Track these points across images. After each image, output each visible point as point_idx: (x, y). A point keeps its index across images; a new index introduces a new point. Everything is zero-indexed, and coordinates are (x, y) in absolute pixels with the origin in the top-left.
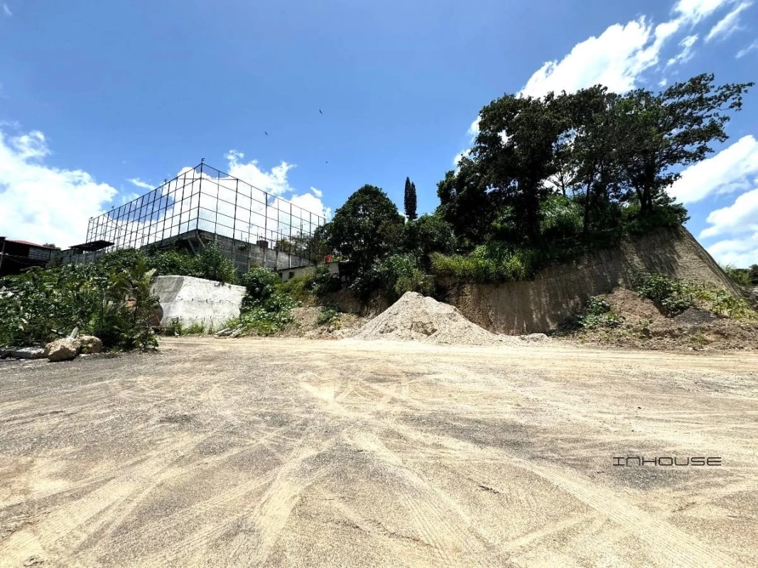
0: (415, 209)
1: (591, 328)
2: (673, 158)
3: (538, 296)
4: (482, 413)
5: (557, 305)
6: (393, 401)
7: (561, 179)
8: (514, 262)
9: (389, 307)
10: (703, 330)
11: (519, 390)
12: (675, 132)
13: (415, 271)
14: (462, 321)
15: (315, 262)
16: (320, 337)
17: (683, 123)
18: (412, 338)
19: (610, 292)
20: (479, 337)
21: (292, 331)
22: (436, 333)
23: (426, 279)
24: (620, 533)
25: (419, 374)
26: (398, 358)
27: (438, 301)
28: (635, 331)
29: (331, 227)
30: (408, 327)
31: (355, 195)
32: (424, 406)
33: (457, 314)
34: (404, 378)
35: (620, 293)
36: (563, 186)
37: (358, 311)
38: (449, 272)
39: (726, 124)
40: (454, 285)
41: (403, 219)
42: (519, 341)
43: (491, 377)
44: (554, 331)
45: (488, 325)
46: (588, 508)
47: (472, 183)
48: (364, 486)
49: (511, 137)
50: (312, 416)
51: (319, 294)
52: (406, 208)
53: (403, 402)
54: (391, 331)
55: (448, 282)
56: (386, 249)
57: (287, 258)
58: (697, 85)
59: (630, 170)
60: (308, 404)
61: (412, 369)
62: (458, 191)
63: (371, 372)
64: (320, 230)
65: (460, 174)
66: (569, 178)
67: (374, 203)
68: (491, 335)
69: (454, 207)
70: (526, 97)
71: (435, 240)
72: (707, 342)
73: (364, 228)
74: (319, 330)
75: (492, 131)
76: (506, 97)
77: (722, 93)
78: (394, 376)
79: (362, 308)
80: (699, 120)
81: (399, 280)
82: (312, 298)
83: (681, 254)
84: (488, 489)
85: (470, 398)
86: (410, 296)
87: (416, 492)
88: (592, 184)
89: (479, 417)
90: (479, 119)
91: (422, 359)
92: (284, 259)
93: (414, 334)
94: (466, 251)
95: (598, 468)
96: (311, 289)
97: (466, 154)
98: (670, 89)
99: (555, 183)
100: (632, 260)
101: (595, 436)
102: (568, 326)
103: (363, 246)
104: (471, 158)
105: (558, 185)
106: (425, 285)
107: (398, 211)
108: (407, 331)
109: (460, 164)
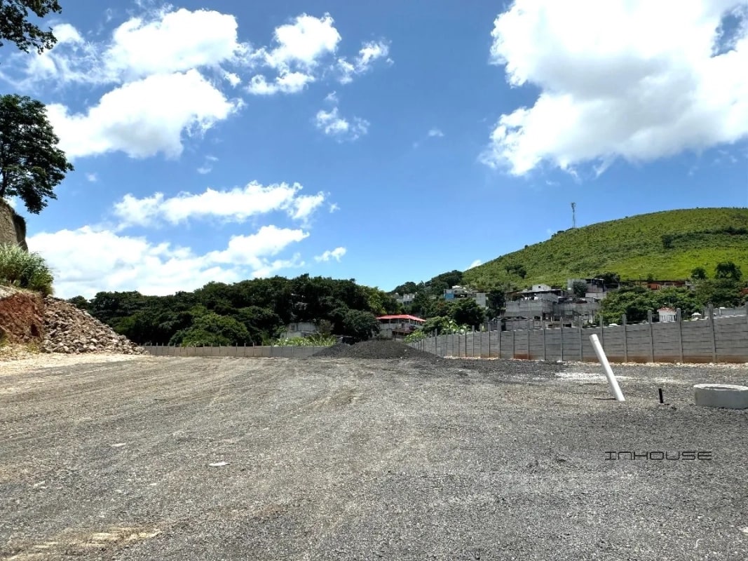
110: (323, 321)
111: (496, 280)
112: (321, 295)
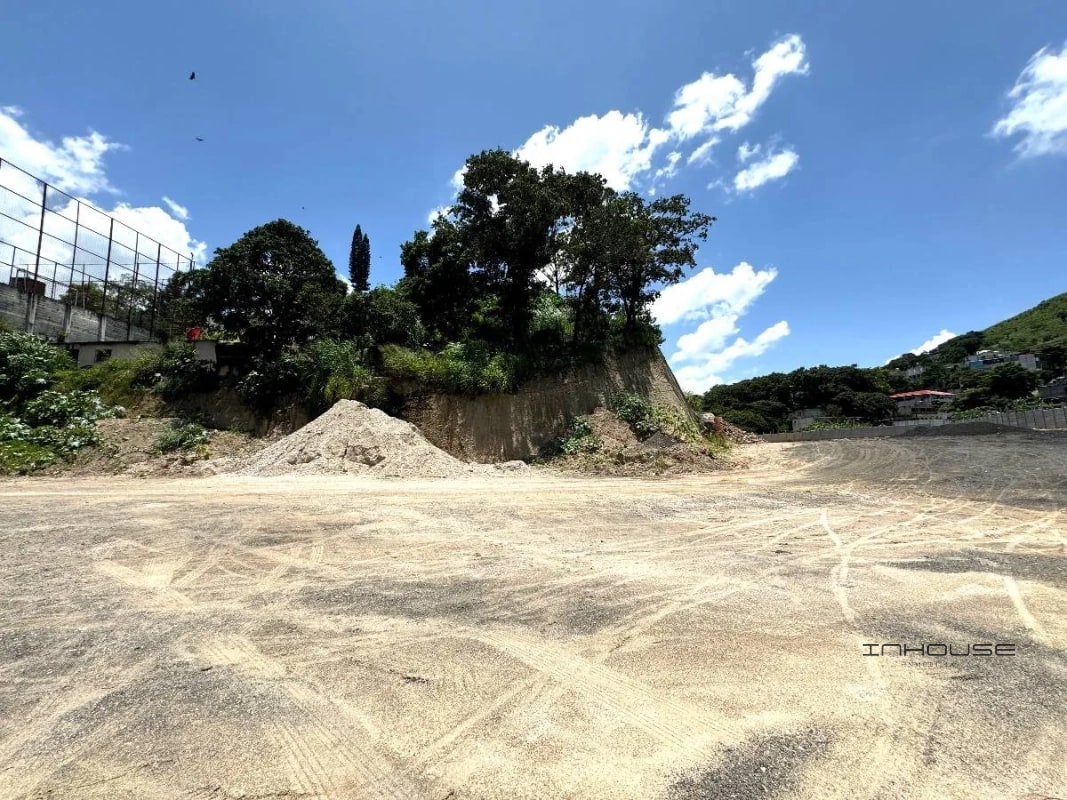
0: (366, 275)
1: (571, 453)
2: (657, 274)
3: (519, 415)
4: (427, 573)
5: (539, 428)
6: (293, 572)
7: (556, 274)
8: (495, 369)
9: (309, 422)
10: (665, 454)
11: (482, 534)
12: (660, 248)
13: (357, 369)
14: (423, 445)
15: (163, 337)
16: (164, 474)
17: (665, 242)
18: (345, 471)
19: (592, 412)
20: (444, 466)
21: (94, 463)
22: (381, 464)
23: (374, 382)
24: (558, 692)
25: (345, 525)
26: (315, 502)
27: (391, 415)
28: (611, 456)
29: (204, 278)
30: (340, 454)
31: (258, 231)
32: (343, 574)
33: (417, 435)
34: (319, 534)
35: (601, 413)
36: (557, 283)
37: (251, 427)
38: (410, 376)
39: (696, 252)
40: (414, 394)
41: (344, 287)
42: (493, 470)
43: (451, 521)
44: (535, 457)
45: (458, 451)
46: (531, 670)
47: (451, 255)
48: (201, 730)
49: (503, 205)
50: (109, 624)
51: (168, 396)
52: (352, 271)
53: (309, 574)
54: (310, 460)
55: (408, 389)
56: (312, 331)
57: (95, 321)
58: (677, 204)
59: (619, 278)
60: (103, 603)
61: (335, 519)
62: (433, 261)
63: (260, 529)
64: (178, 279)
65: (435, 239)
66: (564, 274)
67: (293, 252)
68: (459, 463)
69: (423, 282)
70: (523, 160)
71: (393, 325)
72: (667, 467)
73: (273, 291)
74: (163, 460)
75: (481, 191)
76: (499, 153)
77: (695, 220)
78: (303, 532)
79: (259, 423)
80: (676, 242)
81: (332, 380)
82: (151, 403)
83: (655, 376)
84: (414, 679)
85: (415, 554)
86: (346, 407)
87: (301, 715)
88: (585, 287)
89: (424, 578)
90: (465, 170)
91: (357, 502)
92: (85, 322)
93: (348, 464)
94: (437, 347)
95: (550, 620)
96: (150, 384)
97: (444, 213)
98: (657, 202)
99: (548, 276)
100: (614, 378)
101: (555, 582)
102: (549, 452)
103: (270, 319)
104: (451, 218)
105: (552, 280)
106: (372, 390)
107: (336, 273)
108: (337, 461)
109: (436, 224)
110: (830, 406)
111: (1043, 333)
112: (821, 383)
